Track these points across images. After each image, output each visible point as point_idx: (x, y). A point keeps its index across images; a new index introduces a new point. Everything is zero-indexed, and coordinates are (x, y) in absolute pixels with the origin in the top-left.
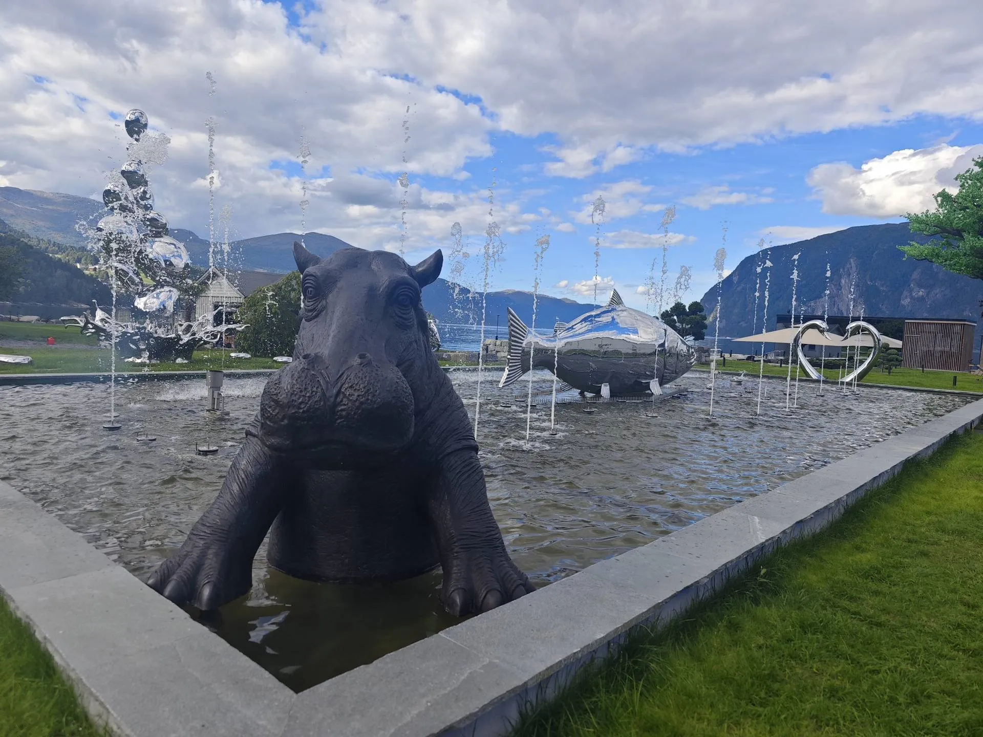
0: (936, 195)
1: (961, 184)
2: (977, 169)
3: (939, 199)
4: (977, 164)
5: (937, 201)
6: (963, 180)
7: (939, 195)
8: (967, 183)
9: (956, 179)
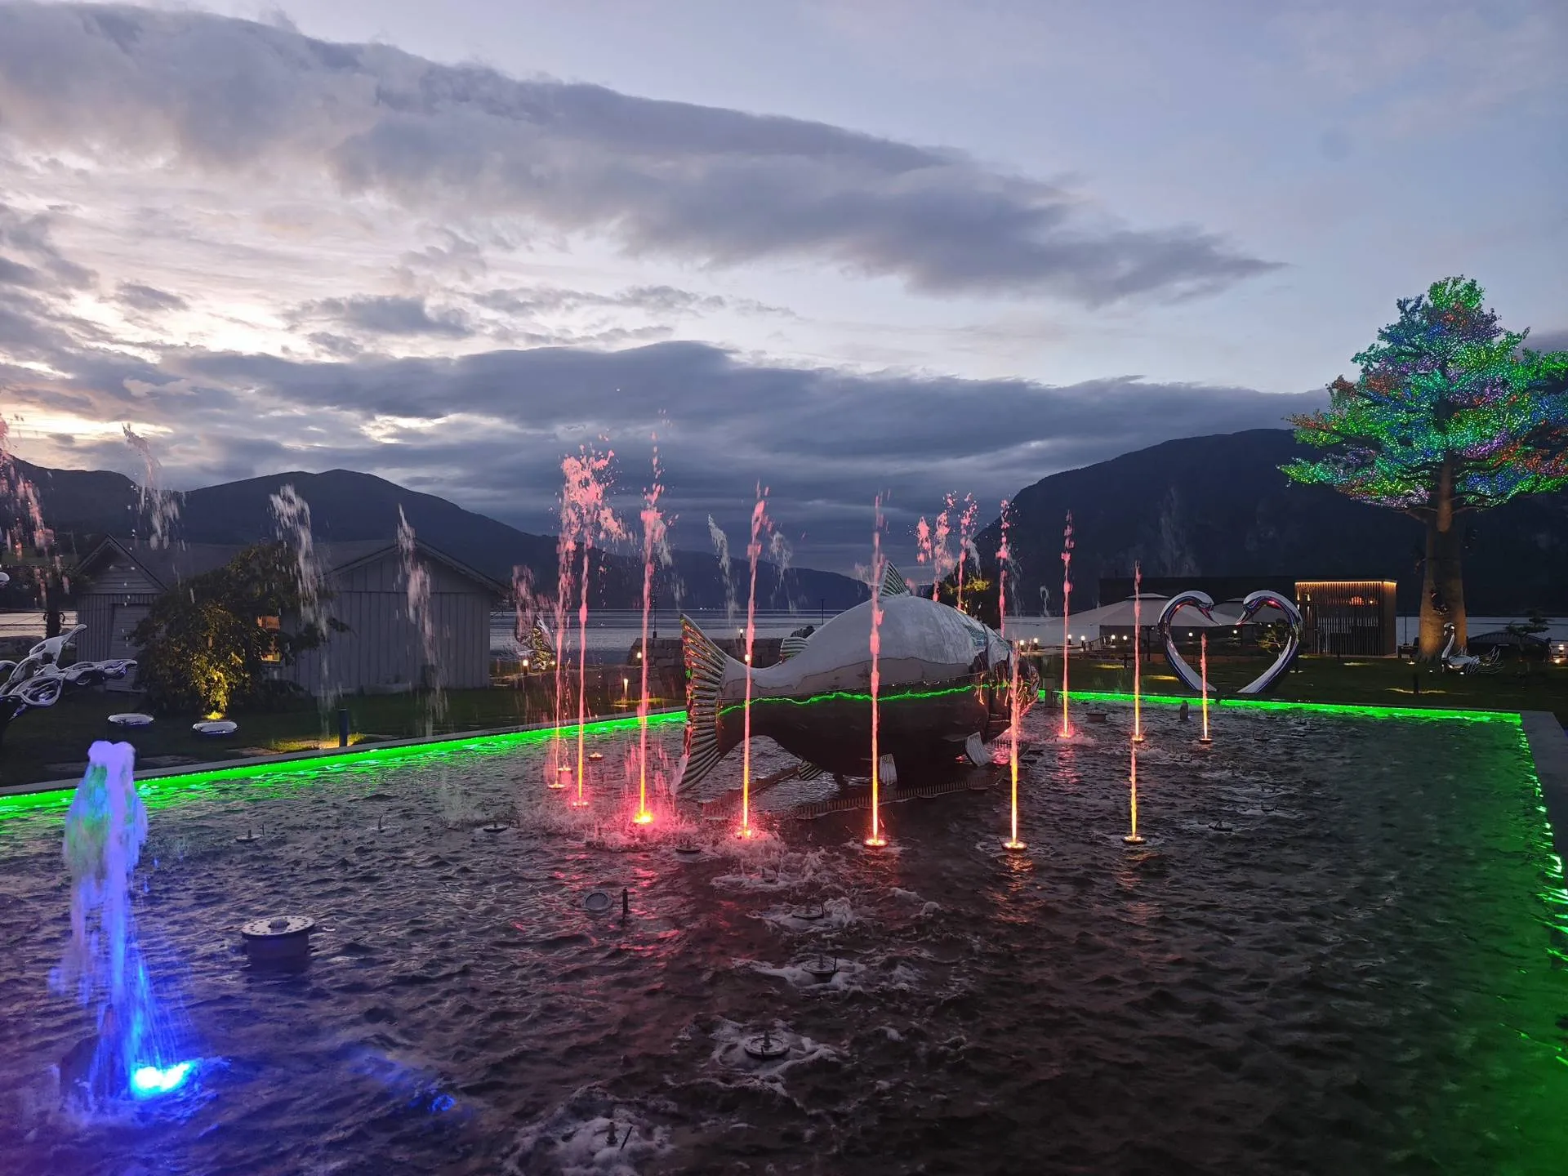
0: (1330, 385)
1: (1363, 367)
2: (1385, 345)
3: (1335, 391)
4: (1383, 336)
5: (1332, 394)
6: (1365, 363)
7: (1335, 385)
8: (1372, 366)
9: (1354, 360)
